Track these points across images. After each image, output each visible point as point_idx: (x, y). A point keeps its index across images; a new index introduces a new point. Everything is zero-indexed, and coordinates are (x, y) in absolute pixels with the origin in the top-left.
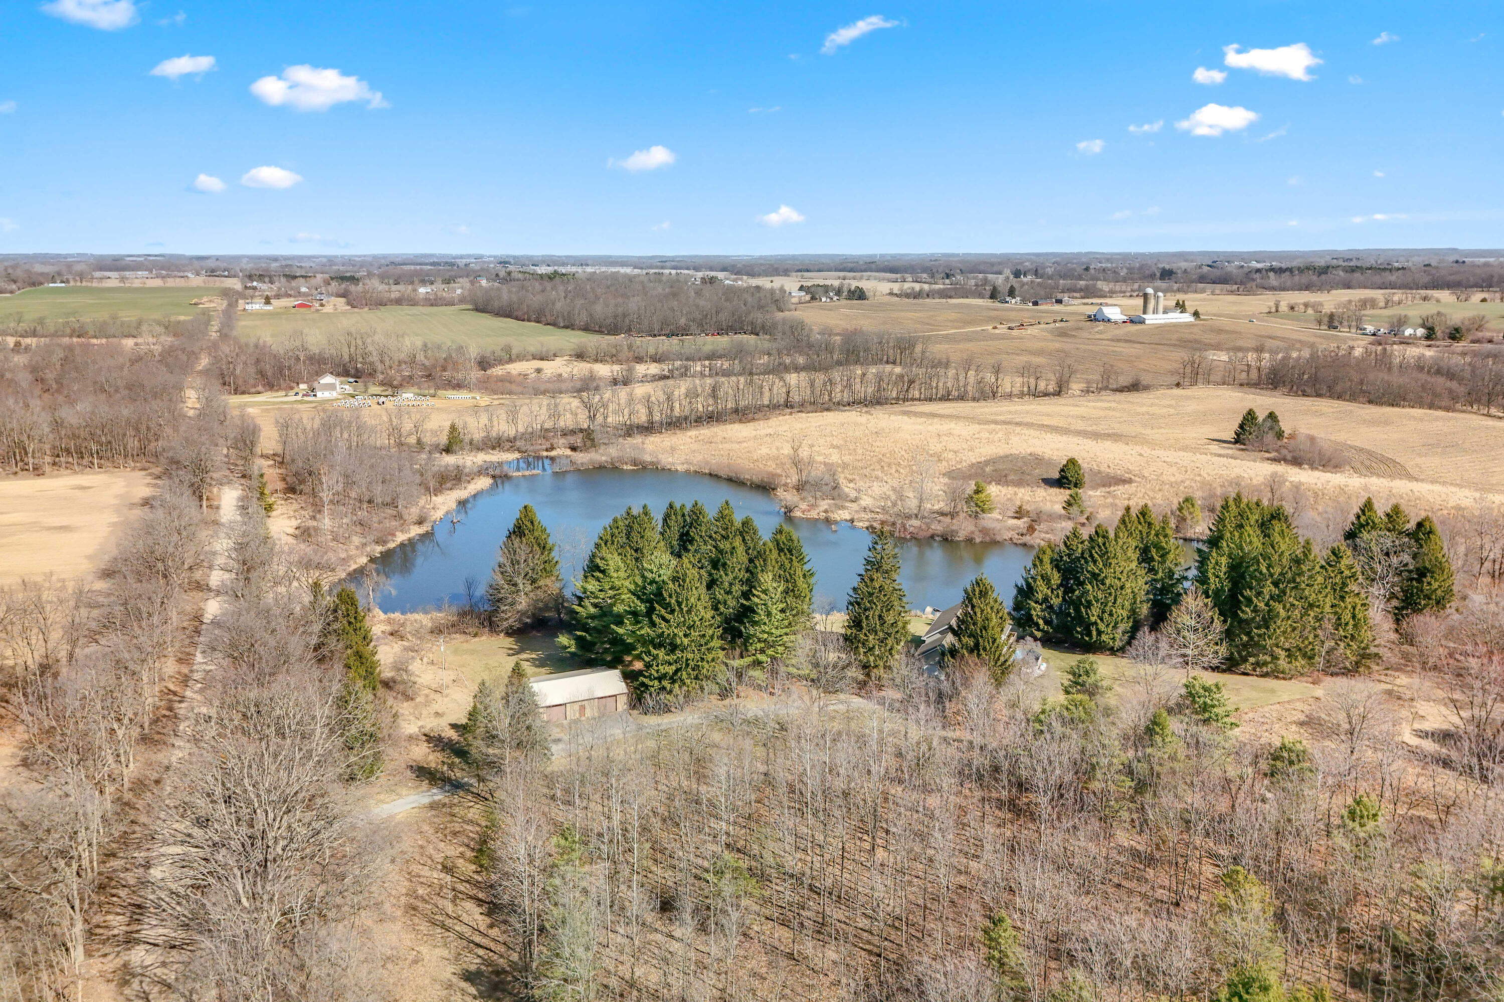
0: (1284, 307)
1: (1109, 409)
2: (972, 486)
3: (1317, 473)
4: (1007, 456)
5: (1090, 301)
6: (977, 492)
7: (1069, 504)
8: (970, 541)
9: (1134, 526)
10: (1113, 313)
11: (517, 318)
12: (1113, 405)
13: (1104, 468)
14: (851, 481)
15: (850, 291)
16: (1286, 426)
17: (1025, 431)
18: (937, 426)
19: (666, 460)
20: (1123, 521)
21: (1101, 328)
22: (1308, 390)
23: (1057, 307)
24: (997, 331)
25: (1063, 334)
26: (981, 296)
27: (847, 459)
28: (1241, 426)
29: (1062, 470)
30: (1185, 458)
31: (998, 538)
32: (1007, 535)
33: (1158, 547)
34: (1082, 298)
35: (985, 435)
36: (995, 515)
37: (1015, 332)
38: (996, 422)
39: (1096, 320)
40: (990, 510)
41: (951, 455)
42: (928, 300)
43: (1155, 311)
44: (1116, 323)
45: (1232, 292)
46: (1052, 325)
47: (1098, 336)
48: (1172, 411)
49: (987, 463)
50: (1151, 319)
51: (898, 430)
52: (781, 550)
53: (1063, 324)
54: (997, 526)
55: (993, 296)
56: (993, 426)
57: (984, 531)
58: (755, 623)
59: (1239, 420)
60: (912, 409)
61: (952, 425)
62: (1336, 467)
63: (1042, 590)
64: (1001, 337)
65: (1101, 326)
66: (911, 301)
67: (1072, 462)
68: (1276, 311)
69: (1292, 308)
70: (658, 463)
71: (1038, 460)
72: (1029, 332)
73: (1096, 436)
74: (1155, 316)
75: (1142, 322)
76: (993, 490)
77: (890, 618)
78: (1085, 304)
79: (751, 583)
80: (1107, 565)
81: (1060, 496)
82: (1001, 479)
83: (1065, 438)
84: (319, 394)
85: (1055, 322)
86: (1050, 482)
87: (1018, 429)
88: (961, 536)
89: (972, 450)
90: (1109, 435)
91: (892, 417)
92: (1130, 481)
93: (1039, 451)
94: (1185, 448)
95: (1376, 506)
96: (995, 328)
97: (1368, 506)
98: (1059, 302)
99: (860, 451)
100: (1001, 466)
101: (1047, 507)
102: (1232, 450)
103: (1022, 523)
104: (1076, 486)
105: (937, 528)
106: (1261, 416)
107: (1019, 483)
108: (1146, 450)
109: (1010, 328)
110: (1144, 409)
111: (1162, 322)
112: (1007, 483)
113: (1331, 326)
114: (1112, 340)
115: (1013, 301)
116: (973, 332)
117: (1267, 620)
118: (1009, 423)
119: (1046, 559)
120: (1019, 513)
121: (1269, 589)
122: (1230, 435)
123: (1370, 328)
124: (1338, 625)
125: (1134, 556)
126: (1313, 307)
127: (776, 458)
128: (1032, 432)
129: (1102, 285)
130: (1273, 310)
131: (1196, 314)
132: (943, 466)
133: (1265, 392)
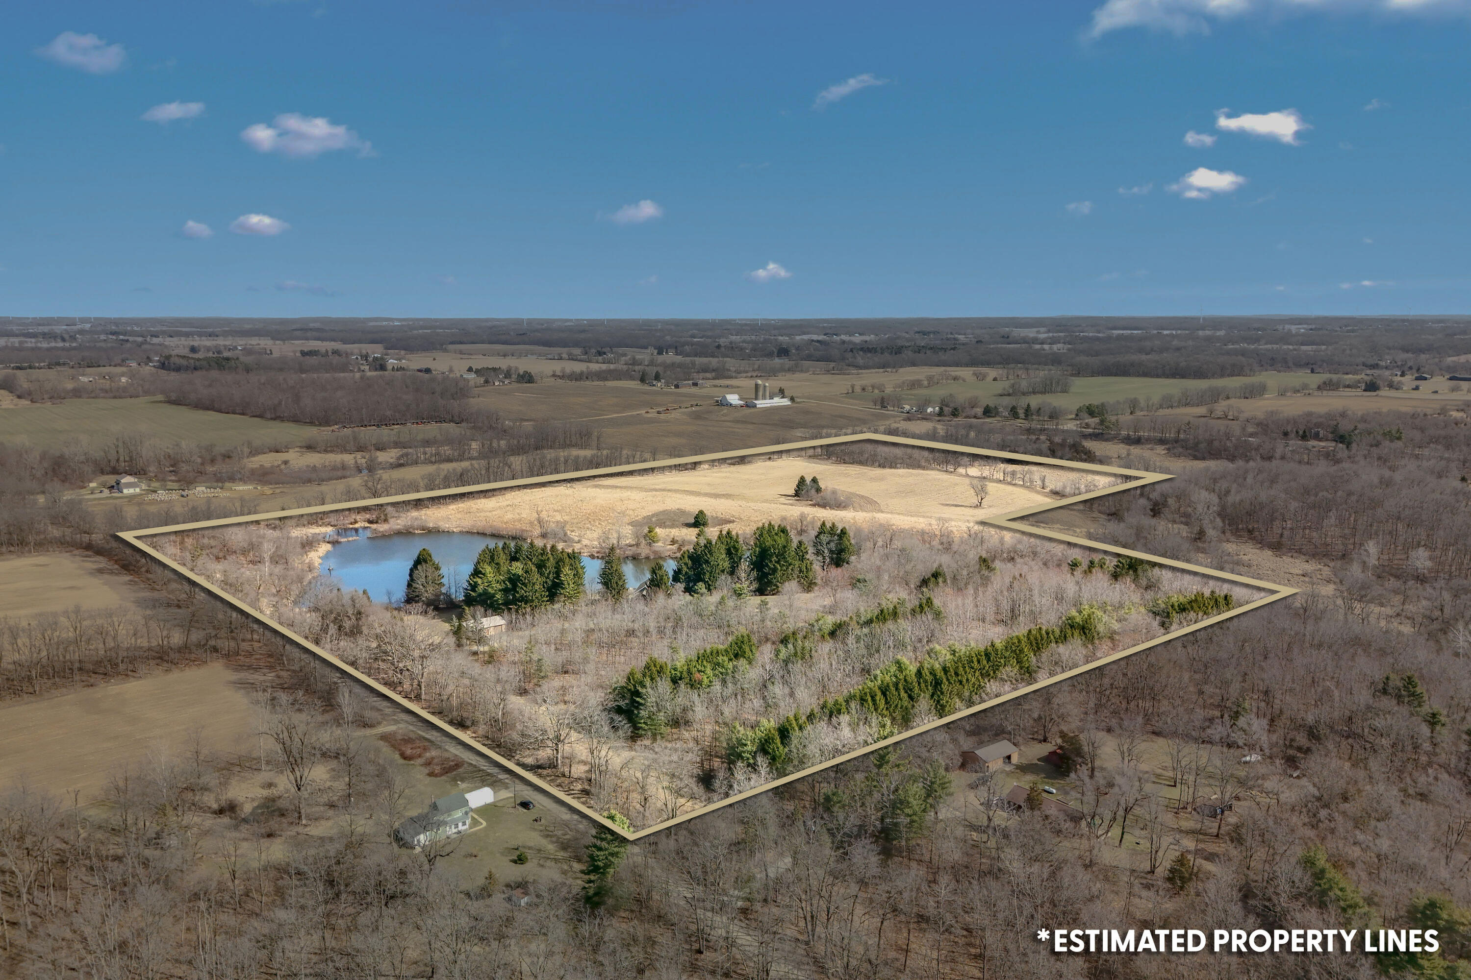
0: (858, 389)
1: (726, 477)
2: (646, 530)
3: (833, 511)
4: (664, 511)
5: (717, 382)
6: (650, 532)
7: (699, 535)
8: (647, 558)
9: (724, 540)
10: (733, 399)
11: (220, 411)
12: (728, 474)
13: (719, 515)
14: (572, 531)
15: (519, 375)
16: (822, 485)
17: (674, 495)
18: (617, 494)
19: (445, 526)
20: (719, 537)
21: (725, 411)
22: (847, 458)
23: (694, 390)
24: (649, 415)
25: (697, 416)
26: (632, 378)
27: (566, 518)
28: (798, 486)
29: (696, 517)
30: (765, 506)
31: (663, 556)
32: (668, 554)
33: (734, 547)
34: (714, 379)
35: (650, 499)
36: (660, 544)
37: (662, 416)
38: (656, 490)
39: (722, 405)
40: (658, 541)
41: (631, 513)
42: (587, 383)
43: (764, 398)
44: (736, 407)
45: (828, 372)
46: (690, 409)
47: (723, 419)
48: (763, 477)
49: (653, 515)
50: (761, 403)
51: (594, 498)
52: (570, 558)
53: (698, 408)
54: (662, 549)
55: (642, 380)
56: (654, 493)
57: (655, 552)
58: (563, 588)
59: (797, 482)
60: (600, 483)
61: (629, 493)
62: (844, 507)
63: (685, 569)
64: (651, 421)
65: (725, 410)
66: (574, 383)
67: (701, 512)
68: (851, 393)
69: (864, 389)
70: (439, 527)
71: (682, 512)
72: (673, 416)
73: (716, 496)
74: (764, 401)
75: (755, 406)
76: (658, 530)
77: (620, 583)
78: (715, 386)
79: (558, 574)
80: (711, 554)
81: (695, 531)
82: (662, 525)
83: (698, 498)
84: (125, 491)
85: (692, 406)
86: (689, 525)
87: (670, 494)
88: (643, 555)
89: (643, 508)
90: (724, 495)
91: (589, 490)
92: (733, 522)
93: (682, 507)
94: (766, 501)
95: (826, 523)
96: (647, 412)
97: (823, 524)
98: (695, 384)
99: (573, 513)
100: (662, 517)
101: (688, 538)
102: (792, 501)
103: (675, 547)
104: (704, 525)
105: (629, 553)
106: (808, 480)
107: (672, 526)
108: (743, 503)
109: (659, 413)
110: (747, 477)
111: (769, 405)
112: (665, 527)
113: (884, 407)
114: (733, 421)
115: (659, 384)
116: (632, 416)
117: (775, 570)
118: (664, 490)
119: (686, 556)
120: (673, 542)
121: (774, 559)
122: (792, 492)
123: (907, 407)
124: (801, 571)
125: (723, 552)
126: (878, 388)
127: (520, 520)
128: (678, 495)
129: (731, 363)
130: (850, 391)
131: (792, 399)
132: (626, 520)
133: (822, 462)
